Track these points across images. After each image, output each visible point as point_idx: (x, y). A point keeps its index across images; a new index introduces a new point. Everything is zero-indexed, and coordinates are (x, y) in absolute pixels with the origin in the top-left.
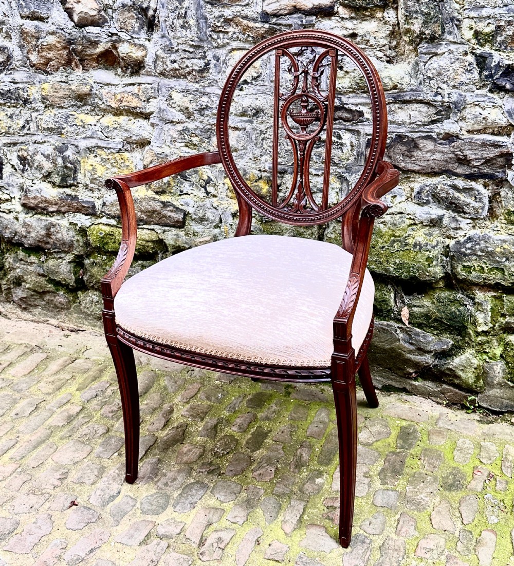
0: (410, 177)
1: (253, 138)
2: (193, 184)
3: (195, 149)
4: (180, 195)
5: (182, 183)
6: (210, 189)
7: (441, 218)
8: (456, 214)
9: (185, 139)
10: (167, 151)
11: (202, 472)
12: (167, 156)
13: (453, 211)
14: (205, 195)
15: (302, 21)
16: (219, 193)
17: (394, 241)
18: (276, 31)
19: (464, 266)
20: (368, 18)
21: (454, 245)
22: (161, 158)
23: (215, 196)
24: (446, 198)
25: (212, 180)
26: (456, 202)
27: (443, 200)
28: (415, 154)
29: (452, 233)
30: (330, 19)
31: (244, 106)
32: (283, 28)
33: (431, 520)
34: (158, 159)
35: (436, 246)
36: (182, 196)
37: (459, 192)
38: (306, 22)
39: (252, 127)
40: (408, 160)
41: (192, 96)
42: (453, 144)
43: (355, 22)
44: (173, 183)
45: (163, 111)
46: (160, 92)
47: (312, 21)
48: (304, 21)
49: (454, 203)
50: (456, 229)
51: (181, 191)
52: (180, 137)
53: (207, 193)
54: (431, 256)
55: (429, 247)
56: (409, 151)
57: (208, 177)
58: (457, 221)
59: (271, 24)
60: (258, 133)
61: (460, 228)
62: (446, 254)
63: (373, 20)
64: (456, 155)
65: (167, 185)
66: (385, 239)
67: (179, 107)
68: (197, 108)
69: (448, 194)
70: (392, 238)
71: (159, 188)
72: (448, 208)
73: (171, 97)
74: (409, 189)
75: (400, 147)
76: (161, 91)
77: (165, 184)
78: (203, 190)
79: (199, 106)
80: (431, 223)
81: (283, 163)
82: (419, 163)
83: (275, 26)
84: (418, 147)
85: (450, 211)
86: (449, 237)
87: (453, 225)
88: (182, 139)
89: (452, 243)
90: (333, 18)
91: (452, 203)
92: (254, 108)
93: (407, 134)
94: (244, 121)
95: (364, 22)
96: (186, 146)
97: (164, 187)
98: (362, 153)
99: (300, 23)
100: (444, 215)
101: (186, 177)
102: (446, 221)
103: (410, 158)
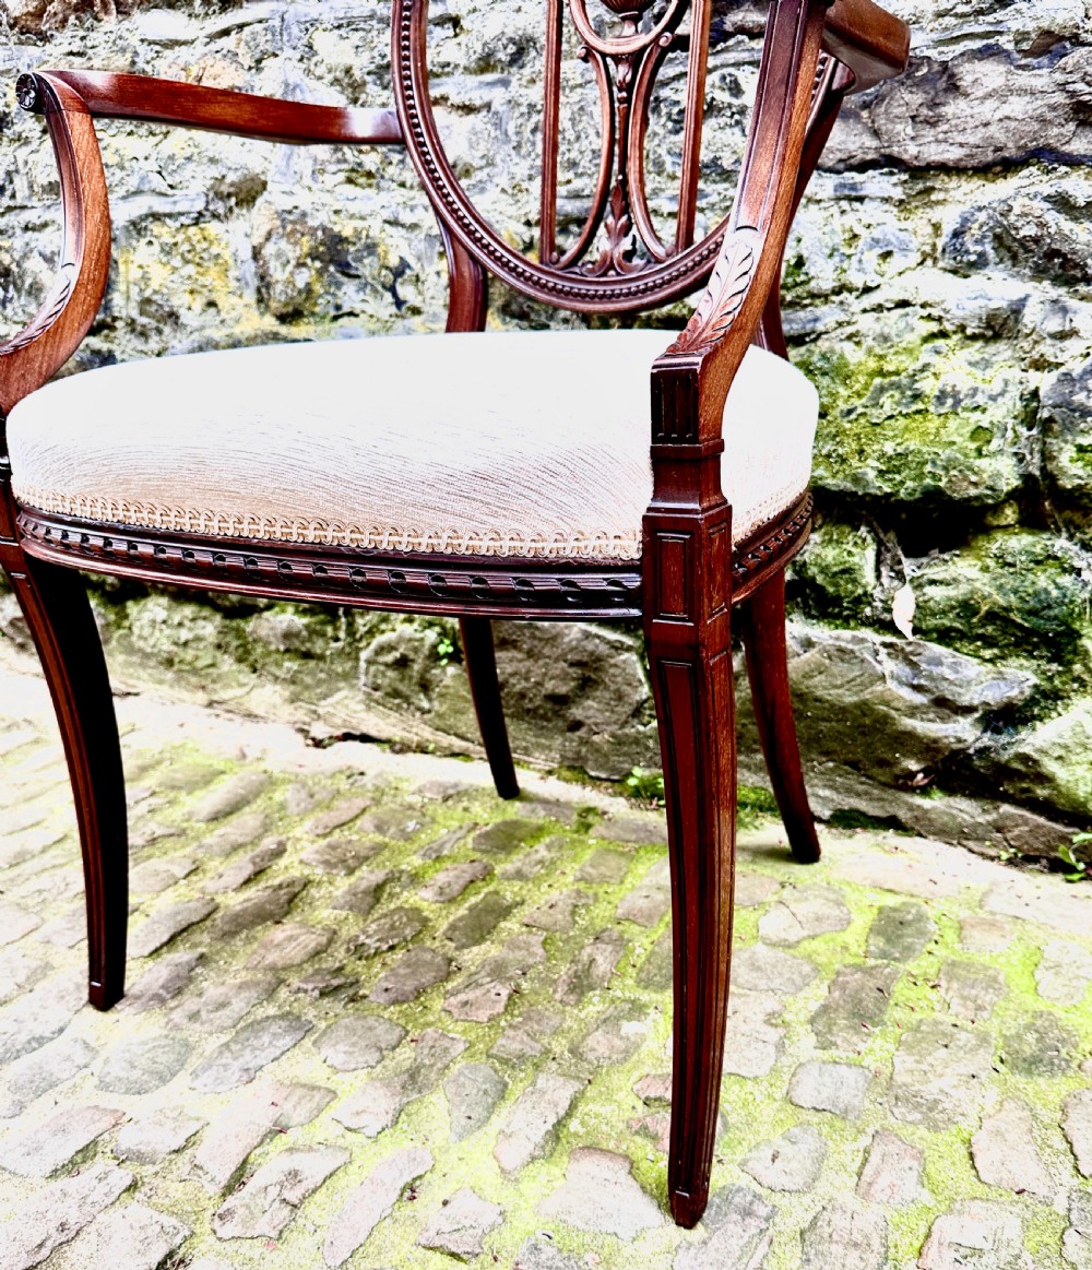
0: (932, 189)
1: (511, 130)
2: (366, 285)
3: (370, 186)
4: (335, 318)
5: (339, 285)
6: (406, 291)
7: (1017, 310)
8: (1063, 290)
9: (345, 161)
10: (304, 201)
12: (304, 215)
13: (1058, 281)
14: (394, 310)
16: (428, 300)
17: (882, 390)
19: (1081, 449)
21: (1053, 389)
22: (292, 222)
23: (416, 311)
24: (1037, 240)
25: (409, 266)
26: (1065, 248)
27: (1027, 250)
28: (948, 110)
29: (1048, 349)
31: (487, 38)
33: (971, 1156)
34: (284, 227)
35: (1002, 394)
36: (342, 321)
37: (1075, 219)
39: (508, 97)
40: (929, 134)
41: (361, 33)
42: (1064, 60)
44: (318, 289)
45: (294, 89)
46: (285, 38)
49: (1057, 253)
50: (1062, 336)
51: (338, 307)
52: (335, 157)
53: (399, 303)
54: (985, 424)
55: (980, 399)
56: (933, 105)
57: (401, 258)
58: (1064, 310)
60: (522, 114)
61: (1073, 333)
62: (1029, 419)
64: (1073, 94)
65: (304, 295)
66: (857, 387)
67: (330, 71)
68: (372, 67)
69: (1041, 225)
70: (878, 381)
71: (286, 304)
72: (1039, 273)
73: (311, 47)
74: (930, 229)
75: (907, 97)
76: (289, 34)
77: (300, 292)
78: (388, 297)
79: (378, 60)
80: (989, 326)
81: (587, 192)
82: (960, 139)
84: (957, 88)
85: (1046, 283)
86: (1040, 365)
87: (1054, 325)
88: (339, 161)
89: (1045, 381)
91: (1052, 254)
92: (511, 40)
93: (927, 53)
94: (488, 84)
96: (350, 181)
97: (300, 299)
100: (1023, 301)
101: (348, 265)
102: (1031, 316)
103: (933, 125)
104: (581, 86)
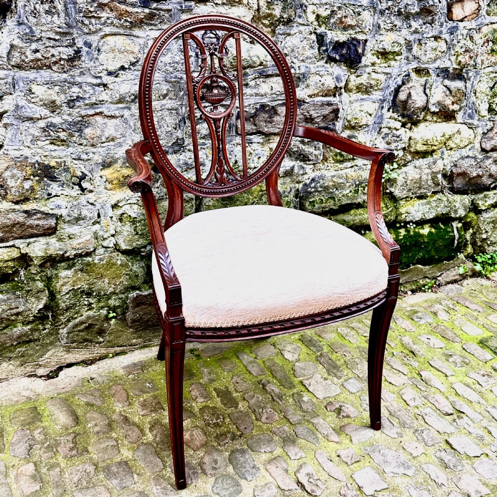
0: (270, 140)
1: (132, 124)
2: (64, 184)
3: (63, 145)
4: (48, 199)
5: (49, 185)
6: (85, 185)
7: (292, 168)
8: (302, 163)
9: (50, 136)
10: (27, 152)
11: (227, 443)
12: (27, 158)
13: (301, 161)
14: (80, 192)
15: (182, 7)
16: (96, 187)
17: (262, 195)
18: (155, 16)
19: (310, 202)
20: (237, 4)
21: (302, 188)
22: (19, 162)
23: (91, 191)
24: (297, 151)
25: (87, 175)
26: (304, 153)
27: (294, 154)
28: (275, 119)
29: (300, 178)
30: (206, 5)
31: (121, 93)
32: (162, 13)
34: (15, 164)
35: (291, 191)
36: (51, 200)
37: (304, 145)
38: (185, 7)
39: (131, 113)
40: (270, 125)
41: (58, 87)
42: (302, 107)
43: (226, 7)
44: (37, 188)
45: (22, 107)
46: (17, 87)
47: (191, 6)
48: (184, 6)
49: (302, 154)
50: (303, 175)
51: (49, 195)
52: (43, 134)
53: (83, 190)
54: (289, 200)
55: (286, 193)
56: (270, 117)
57: (82, 172)
58: (303, 168)
59: (151, 9)
60: (136, 119)
61: (306, 173)
62: (296, 196)
63: (240, 6)
64: (305, 116)
65: (30, 192)
66: (255, 195)
67: (41, 101)
68: (66, 101)
69: (298, 148)
70: (261, 193)
71: (20, 196)
72: (297, 159)
73: (30, 91)
74: (269, 149)
75: (263, 115)
76: (19, 86)
77: (27, 190)
78: (77, 187)
79: (69, 98)
80: (285, 174)
82: (278, 127)
83: (155, 11)
84: (277, 113)
85: (298, 161)
86: (299, 182)
87: (301, 172)
88: (46, 136)
89: (300, 186)
90: (208, 3)
91: (300, 155)
92: (133, 95)
93: (269, 103)
94: (121, 108)
95: (233, 8)
96: (51, 143)
97: (28, 194)
98: (233, 125)
99: (179, 8)
100: (293, 167)
101: (55, 178)
102: (296, 170)
103: (271, 123)
104: (161, 110)
